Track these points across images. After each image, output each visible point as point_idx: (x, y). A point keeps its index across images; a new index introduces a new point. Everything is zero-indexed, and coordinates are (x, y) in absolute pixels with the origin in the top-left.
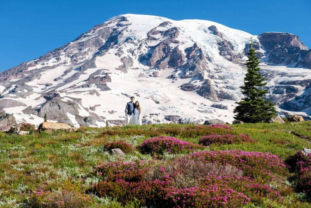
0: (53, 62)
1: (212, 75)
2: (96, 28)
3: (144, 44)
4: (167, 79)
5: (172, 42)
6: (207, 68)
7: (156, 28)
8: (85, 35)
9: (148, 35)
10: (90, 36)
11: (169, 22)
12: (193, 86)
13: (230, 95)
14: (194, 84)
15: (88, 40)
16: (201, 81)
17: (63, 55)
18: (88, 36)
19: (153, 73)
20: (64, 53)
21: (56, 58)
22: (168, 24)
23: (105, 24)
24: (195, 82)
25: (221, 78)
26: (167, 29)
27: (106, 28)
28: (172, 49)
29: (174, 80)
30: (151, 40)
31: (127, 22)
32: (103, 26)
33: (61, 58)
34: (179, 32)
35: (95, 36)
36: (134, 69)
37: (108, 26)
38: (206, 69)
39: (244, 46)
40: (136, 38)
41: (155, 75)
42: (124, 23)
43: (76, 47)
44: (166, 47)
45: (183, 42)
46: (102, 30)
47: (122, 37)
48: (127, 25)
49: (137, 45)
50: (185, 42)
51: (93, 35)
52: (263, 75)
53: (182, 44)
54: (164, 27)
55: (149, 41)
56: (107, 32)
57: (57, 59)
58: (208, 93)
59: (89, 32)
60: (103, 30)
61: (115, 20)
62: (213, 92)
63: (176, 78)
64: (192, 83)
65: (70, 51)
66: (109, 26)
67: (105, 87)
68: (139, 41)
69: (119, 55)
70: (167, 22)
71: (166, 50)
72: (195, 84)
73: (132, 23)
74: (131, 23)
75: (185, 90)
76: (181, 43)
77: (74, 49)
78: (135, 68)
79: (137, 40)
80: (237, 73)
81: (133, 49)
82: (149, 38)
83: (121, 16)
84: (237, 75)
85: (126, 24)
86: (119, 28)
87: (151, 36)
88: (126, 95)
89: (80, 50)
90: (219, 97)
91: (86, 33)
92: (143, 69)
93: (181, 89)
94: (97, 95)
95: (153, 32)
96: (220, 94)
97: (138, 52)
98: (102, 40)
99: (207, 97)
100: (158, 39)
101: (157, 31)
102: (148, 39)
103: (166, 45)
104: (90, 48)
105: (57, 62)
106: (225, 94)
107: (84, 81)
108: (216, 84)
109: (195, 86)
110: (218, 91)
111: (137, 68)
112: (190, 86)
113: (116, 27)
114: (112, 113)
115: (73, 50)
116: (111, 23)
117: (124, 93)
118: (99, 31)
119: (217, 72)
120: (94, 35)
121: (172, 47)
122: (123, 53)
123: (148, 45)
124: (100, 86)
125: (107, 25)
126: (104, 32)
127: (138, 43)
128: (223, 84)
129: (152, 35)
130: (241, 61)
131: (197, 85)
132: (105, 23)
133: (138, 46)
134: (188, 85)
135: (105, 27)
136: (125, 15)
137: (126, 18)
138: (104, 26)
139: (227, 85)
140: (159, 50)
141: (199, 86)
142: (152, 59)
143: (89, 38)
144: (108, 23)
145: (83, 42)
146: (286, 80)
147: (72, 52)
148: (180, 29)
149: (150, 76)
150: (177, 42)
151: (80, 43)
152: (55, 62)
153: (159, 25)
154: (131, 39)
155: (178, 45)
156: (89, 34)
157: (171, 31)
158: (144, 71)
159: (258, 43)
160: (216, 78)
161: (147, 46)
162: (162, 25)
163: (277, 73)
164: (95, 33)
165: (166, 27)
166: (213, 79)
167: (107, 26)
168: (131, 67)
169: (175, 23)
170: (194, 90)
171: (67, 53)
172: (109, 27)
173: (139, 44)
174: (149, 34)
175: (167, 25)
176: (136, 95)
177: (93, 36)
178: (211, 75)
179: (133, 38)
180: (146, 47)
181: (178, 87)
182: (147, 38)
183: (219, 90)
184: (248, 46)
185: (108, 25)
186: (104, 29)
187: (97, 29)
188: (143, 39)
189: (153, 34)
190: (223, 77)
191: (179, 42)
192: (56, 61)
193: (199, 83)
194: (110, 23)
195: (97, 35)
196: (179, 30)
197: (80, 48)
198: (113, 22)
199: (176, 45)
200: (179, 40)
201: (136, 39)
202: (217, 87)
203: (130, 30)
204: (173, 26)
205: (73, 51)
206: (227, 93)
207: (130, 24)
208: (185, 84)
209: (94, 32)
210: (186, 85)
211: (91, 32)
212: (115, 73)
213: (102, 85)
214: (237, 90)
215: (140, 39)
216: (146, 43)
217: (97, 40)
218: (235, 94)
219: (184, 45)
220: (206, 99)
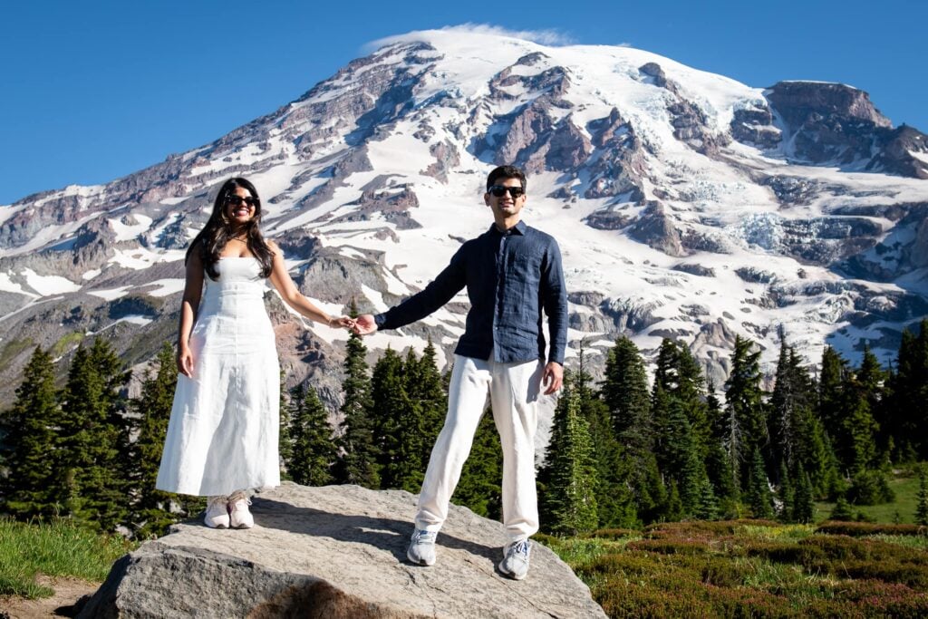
0: (253, 154)
1: (662, 189)
2: (353, 68)
3: (482, 110)
4: (551, 200)
5: (555, 105)
6: (647, 171)
7: (509, 68)
8: (328, 86)
9: (490, 86)
10: (341, 87)
11: (541, 53)
12: (620, 216)
13: (713, 240)
14: (620, 213)
15: (336, 99)
16: (638, 205)
17: (274, 136)
18: (336, 88)
20: (276, 131)
21: (258, 143)
22: (539, 58)
23: (375, 56)
24: (623, 208)
25: (685, 198)
26: (538, 72)
27: (380, 66)
28: (555, 122)
29: (569, 203)
30: (498, 101)
31: (433, 52)
32: (370, 63)
33: (270, 144)
34: (569, 79)
35: (352, 88)
36: (462, 172)
37: (384, 63)
38: (646, 175)
39: (730, 116)
40: (461, 93)
42: (423, 54)
43: (305, 115)
44: (541, 119)
45: (581, 106)
46: (369, 71)
47: (422, 90)
48: (433, 59)
49: (465, 112)
50: (588, 105)
51: (346, 86)
52: (790, 191)
53: (580, 110)
54: (529, 65)
55: (495, 101)
56: (383, 78)
57: (261, 146)
58: (658, 237)
59: (337, 78)
60: (372, 72)
61: (400, 47)
62: (670, 233)
63: (573, 197)
64: (615, 209)
65: (292, 126)
67: (406, 219)
68: (469, 102)
69: (425, 139)
70: (536, 54)
71: (541, 126)
72: (624, 213)
73: (444, 55)
74: (441, 55)
75: (600, 228)
76: (577, 108)
77: (302, 121)
78: (465, 170)
79: (464, 99)
80: (724, 186)
81: (457, 122)
82: (495, 95)
84: (724, 189)
85: (430, 57)
86: (412, 68)
87: (499, 88)
88: (460, 240)
89: (318, 122)
90: (687, 245)
91: (329, 80)
93: (589, 224)
94: (393, 239)
95: (503, 78)
96: (689, 239)
97: (469, 129)
98: (370, 99)
99: (656, 245)
100: (517, 97)
101: (514, 76)
102: (491, 97)
103: (540, 112)
104: (343, 118)
105: (261, 154)
106: (700, 238)
107: (350, 204)
108: (675, 213)
109: (625, 217)
110: (681, 232)
111: (471, 172)
112: (611, 216)
113: (403, 65)
115: (299, 123)
116: (392, 54)
117: (457, 236)
118: (363, 74)
119: (674, 183)
120: (350, 85)
121: (555, 118)
122: (434, 133)
123: (493, 113)
124: (393, 216)
125: (380, 59)
126: (374, 78)
127: (468, 105)
128: (692, 212)
129: (501, 85)
130: (727, 153)
131: (628, 216)
132: (376, 54)
133: (468, 115)
134: (606, 216)
135: (376, 64)
138: (373, 62)
139: (703, 215)
140: (523, 124)
141: (635, 218)
142: (507, 148)
143: (339, 94)
144: (383, 56)
145: (324, 104)
146: (850, 203)
147: (298, 130)
148: (570, 71)
150: (565, 105)
151: (315, 106)
152: (257, 154)
153: (517, 60)
154: (450, 97)
155: (571, 114)
156: (336, 83)
157: (549, 75)
159: (765, 108)
160: (672, 198)
161: (491, 115)
162: (524, 60)
163: (825, 186)
164: (353, 80)
165: (536, 65)
166: (667, 199)
167: (381, 63)
168: (457, 169)
169: (557, 56)
170: (622, 227)
171: (286, 131)
172: (386, 66)
173: (469, 110)
174: (494, 85)
175: (538, 61)
177: (348, 88)
178: (660, 191)
179: (453, 95)
180: (487, 116)
181: (582, 220)
182: (490, 93)
183: (684, 229)
184: (741, 116)
185: (385, 59)
186: (375, 69)
187: (355, 70)
188: (479, 98)
189: (503, 82)
190: (691, 194)
191: (573, 105)
192: (260, 151)
193: (632, 211)
194: (387, 54)
195: (358, 85)
196: (569, 74)
197: (316, 118)
198: (395, 52)
199: (565, 112)
200: (571, 101)
201: (461, 97)
202: (680, 219)
203: (442, 73)
204: (553, 65)
205: (300, 125)
206: (704, 235)
207: (440, 58)
208: (598, 213)
209: (349, 78)
210: (600, 216)
211: (343, 78)
212: (423, 185)
213: (398, 214)
214: (730, 229)
215: (473, 98)
216: (488, 108)
217: (358, 99)
218: (726, 238)
219: (584, 111)
220: (654, 251)
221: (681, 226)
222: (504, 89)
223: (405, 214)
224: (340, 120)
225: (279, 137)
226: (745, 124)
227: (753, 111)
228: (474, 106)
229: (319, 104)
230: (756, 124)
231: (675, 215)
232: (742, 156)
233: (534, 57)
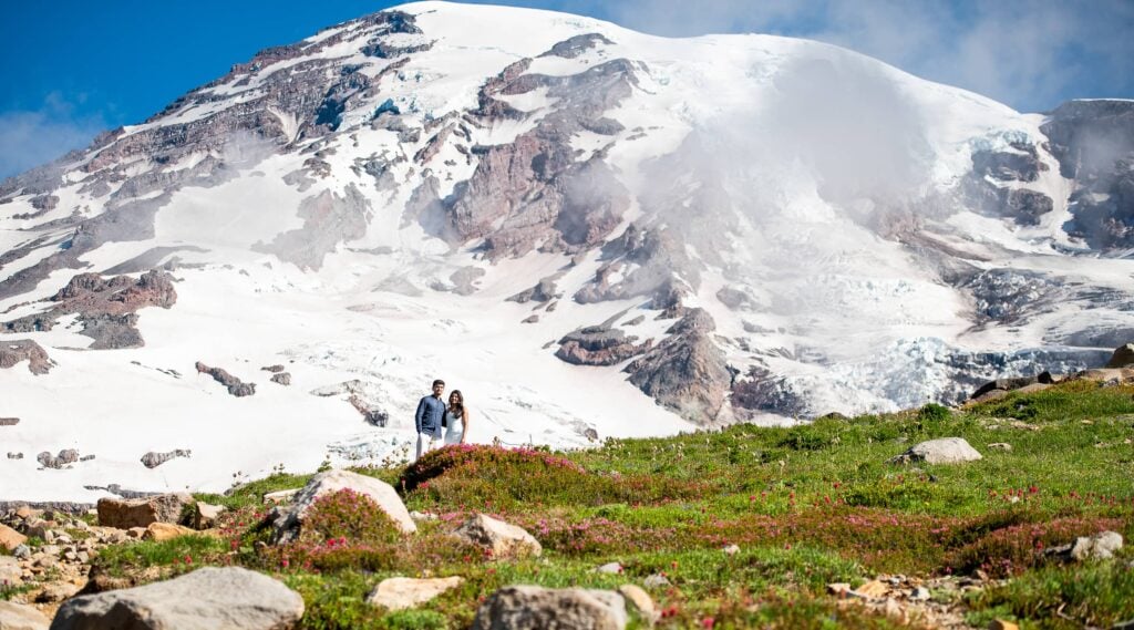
0: (16, 217)
1: (740, 288)
2: (258, 65)
3: (451, 137)
4: (514, 305)
5: (587, 128)
6: (725, 256)
7: (525, 62)
8: (203, 95)
9: (481, 94)
10: (224, 97)
11: (599, 36)
12: (619, 339)
13: (798, 390)
14: (623, 332)
15: (207, 120)
16: (663, 316)
17: (71, 183)
18: (214, 99)
19: (452, 271)
20: (78, 176)
21: (33, 196)
22: (592, 45)
23: (307, 43)
24: (631, 323)
25: (779, 307)
26: (581, 69)
27: (311, 62)
28: (577, 159)
29: (541, 312)
30: (492, 120)
31: (416, 35)
32: (294, 56)
33: (56, 199)
34: (636, 81)
35: (247, 98)
36: (366, 251)
37: (322, 56)
38: (716, 261)
40: (417, 105)
41: (464, 285)
42: (397, 40)
43: (143, 148)
44: (550, 153)
45: (636, 130)
46: (286, 71)
47: (366, 103)
48: (410, 50)
49: (415, 139)
50: (650, 128)
51: (235, 95)
52: (1004, 299)
53: (633, 138)
54: (568, 57)
55: (484, 122)
56: (311, 83)
57: (35, 203)
58: (676, 380)
59: (224, 83)
60: (294, 72)
61: (358, 28)
62: (704, 374)
63: (554, 300)
64: (616, 325)
65: (112, 166)
66: (327, 52)
67: (122, 329)
68: (431, 122)
70: (589, 36)
71: (547, 167)
72: (629, 331)
73: (433, 42)
74: (428, 43)
75: (576, 361)
76: (628, 133)
77: (135, 158)
78: (373, 245)
79: (421, 116)
80: (870, 286)
81: (390, 157)
82: (488, 109)
83: (389, 10)
85: (406, 45)
86: (369, 64)
87: (498, 97)
88: (217, 375)
89: (163, 161)
90: (741, 400)
91: (208, 86)
92: (415, 253)
93: (560, 355)
95: (513, 79)
96: (747, 388)
97: (411, 171)
98: (276, 120)
99: (669, 398)
100: (529, 114)
101: (531, 76)
102: (479, 114)
103: (552, 139)
104: (214, 154)
105: (33, 216)
106: (773, 385)
107: (46, 300)
108: (746, 335)
109: (629, 341)
110: (737, 372)
111: (385, 251)
112: (602, 338)
113: (360, 59)
115: (128, 161)
116: (340, 41)
117: (211, 365)
118: (274, 75)
119: (772, 278)
120: (243, 94)
121: (580, 152)
122: (324, 176)
123: (473, 143)
124: (100, 323)
125: (317, 48)
126: (295, 82)
127: (426, 127)
128: (786, 336)
129: (502, 92)
130: (938, 231)
131: (637, 338)
132: (310, 39)
133: (422, 143)
134: (592, 338)
135: (305, 58)
136: (406, 8)
137: (413, 18)
138: (302, 54)
139: (804, 341)
140: (511, 161)
141: (649, 342)
142: (465, 206)
143: (217, 110)
144: (322, 43)
145: (184, 128)
146: (1100, 322)
147: (122, 173)
148: (645, 68)
149: (438, 287)
150: (609, 129)
151: (166, 131)
152: (25, 217)
153: (550, 48)
154: (396, 112)
155: (611, 145)
156: (219, 90)
157: (600, 75)
158: (418, 261)
159: (1032, 150)
160: (754, 308)
161: (469, 146)
162: (560, 49)
163: (1077, 289)
164: (250, 86)
165: (582, 57)
166: (743, 309)
167: (315, 56)
168: (352, 244)
169: (622, 41)
170: (621, 359)
171: (96, 175)
172: (323, 62)
173: (424, 138)
174: (487, 92)
175: (588, 49)
176: (271, 375)
177: (238, 100)
178: (733, 292)
179: (403, 108)
180: (462, 150)
181: (547, 346)
182: (478, 106)
183: (744, 368)
185: (325, 48)
186: (300, 66)
187: (263, 67)
188: (454, 114)
189: (508, 90)
190: (797, 299)
191: (621, 128)
192: (32, 211)
193: (652, 329)
194: (331, 41)
195: (258, 94)
196: (639, 74)
197: (162, 154)
198: (349, 36)
199: (604, 139)
200: (621, 121)
201: (416, 111)
202: (746, 349)
203: (415, 73)
204: (612, 54)
205: (128, 166)
206: (782, 382)
207: (424, 48)
208: (584, 332)
209: (245, 82)
210: (584, 337)
211: (233, 82)
212: (230, 267)
213: (111, 319)
214: (840, 372)
215: (437, 115)
216: (467, 133)
217: (253, 120)
218: (827, 389)
219: (638, 140)
220: (661, 408)
221: (742, 362)
222: (510, 99)
223: (124, 320)
224: (209, 157)
225: (78, 187)
226: (988, 178)
228: (434, 131)
229: (174, 128)
230: (1009, 178)
231: (741, 341)
232: (967, 238)
233: (586, 41)
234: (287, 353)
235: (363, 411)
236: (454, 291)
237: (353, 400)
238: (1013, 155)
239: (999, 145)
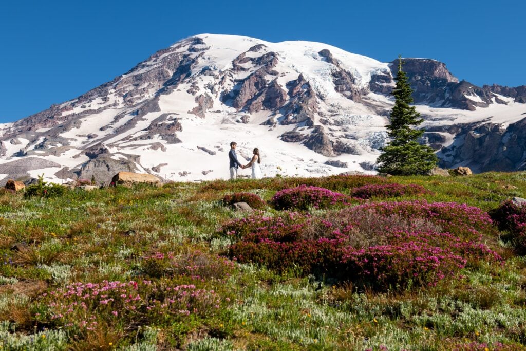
0: (98, 104)
1: (325, 119)
2: (158, 55)
3: (228, 77)
4: (263, 126)
5: (268, 73)
6: (317, 109)
7: (244, 54)
8: (144, 65)
9: (233, 63)
10: (151, 65)
11: (263, 45)
12: (299, 135)
13: (351, 146)
14: (299, 133)
15: (148, 72)
16: (309, 128)
17: (112, 93)
18: (148, 66)
19: (241, 117)
20: (113, 91)
21: (102, 97)
22: (262, 48)
24: (301, 130)
25: (338, 123)
26: (260, 55)
27: (173, 54)
28: (268, 83)
29: (272, 128)
30: (238, 71)
31: (204, 45)
32: (168, 52)
33: (109, 98)
34: (278, 59)
35: (158, 66)
36: (214, 112)
37: (176, 52)
38: (316, 111)
39: (369, 79)
40: (216, 67)
41: (244, 120)
42: (198, 46)
43: (130, 82)
44: (260, 81)
45: (283, 73)
46: (167, 57)
47: (196, 67)
48: (203, 49)
49: (218, 78)
50: (286, 73)
51: (154, 65)
53: (282, 76)
54: (256, 52)
55: (236, 72)
56: (175, 60)
57: (103, 99)
58: (319, 145)
59: (149, 61)
60: (169, 57)
61: (185, 43)
62: (326, 143)
63: (274, 124)
64: (297, 131)
65: (122, 87)
66: (178, 51)
67: (173, 138)
68: (221, 73)
69: (193, 93)
70: (260, 45)
71: (260, 85)
72: (301, 132)
73: (210, 47)
74: (208, 47)
75: (288, 141)
76: (280, 75)
78: (216, 110)
79: (218, 71)
80: (360, 117)
81: (213, 84)
82: (236, 68)
83: (194, 37)
84: (360, 119)
86: (192, 54)
87: (238, 64)
88: (204, 149)
89: (137, 85)
90: (336, 150)
91: (144, 62)
92: (227, 112)
93: (282, 139)
94: (162, 149)
95: (241, 59)
96: (337, 147)
97: (219, 87)
98: (167, 72)
99: (318, 150)
100: (248, 69)
101: (247, 58)
102: (233, 69)
103: (259, 77)
104: (151, 83)
105: (103, 103)
106: (344, 146)
107: (143, 130)
108: (331, 132)
109: (302, 135)
110: (333, 142)
111: (219, 111)
112: (294, 135)
113: (188, 53)
114: (184, 175)
115: (126, 86)
116: (181, 47)
117: (202, 147)
118: (164, 58)
119: (332, 115)
120: (156, 64)
121: (268, 81)
122: (199, 90)
124: (166, 136)
125: (174, 49)
126: (170, 60)
127: (220, 74)
128: (341, 132)
130: (366, 99)
131: (304, 134)
132: (172, 47)
133: (220, 80)
134: (291, 135)
135: (172, 53)
136: (200, 36)
137: (202, 39)
138: (170, 52)
139: (347, 133)
140: (250, 84)
141: (308, 135)
142: (240, 97)
143: (150, 69)
144: (176, 48)
145: (141, 75)
146: (429, 124)
147: (126, 89)
148: (278, 54)
149: (238, 121)
150: (274, 73)
151: (136, 76)
152: (101, 104)
153: (249, 49)
154: (210, 70)
155: (277, 78)
156: (148, 63)
157: (266, 57)
158: (229, 114)
159: (389, 74)
160: (330, 124)
161: (233, 79)
162: (253, 49)
164: (158, 62)
165: (259, 51)
166: (327, 125)
167: (174, 52)
168: (210, 110)
169: (271, 47)
170: (300, 141)
171: (118, 90)
172: (177, 53)
173: (220, 77)
174: (235, 63)
176: (218, 149)
178: (324, 120)
179: (212, 69)
180: (231, 80)
181: (278, 137)
182: (233, 67)
183: (335, 141)
184: (375, 78)
186: (171, 55)
187: (160, 56)
188: (227, 70)
189: (241, 62)
190: (341, 121)
191: (278, 73)
192: (103, 102)
193: (306, 131)
194: (178, 47)
195: (161, 64)
196: (278, 56)
197: (136, 83)
198: (183, 45)
199: (274, 77)
200: (278, 71)
201: (216, 70)
202: (333, 136)
203: (208, 57)
204: (269, 51)
205: (127, 87)
206: (346, 144)
207: (207, 49)
208: (288, 133)
209: (156, 60)
211: (152, 61)
212: (188, 119)
213: (169, 135)
214: (361, 141)
215: (223, 70)
216: (232, 76)
217: (161, 72)
218: (358, 146)
219: (284, 77)
220: (317, 153)
221: (334, 139)
222: (241, 65)
223: (173, 135)
224: (150, 84)
225: (114, 94)
226: (377, 82)
227: (381, 75)
228: (223, 75)
229: (138, 75)
230: (383, 82)
231: (331, 133)
232: (375, 100)
233: (259, 47)
234: (219, 143)
235: (245, 157)
236: (242, 122)
237: (241, 155)
238: (384, 76)
239: (379, 73)
